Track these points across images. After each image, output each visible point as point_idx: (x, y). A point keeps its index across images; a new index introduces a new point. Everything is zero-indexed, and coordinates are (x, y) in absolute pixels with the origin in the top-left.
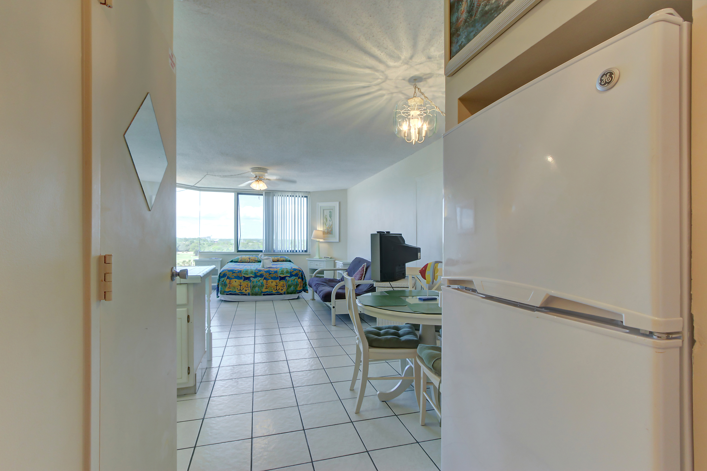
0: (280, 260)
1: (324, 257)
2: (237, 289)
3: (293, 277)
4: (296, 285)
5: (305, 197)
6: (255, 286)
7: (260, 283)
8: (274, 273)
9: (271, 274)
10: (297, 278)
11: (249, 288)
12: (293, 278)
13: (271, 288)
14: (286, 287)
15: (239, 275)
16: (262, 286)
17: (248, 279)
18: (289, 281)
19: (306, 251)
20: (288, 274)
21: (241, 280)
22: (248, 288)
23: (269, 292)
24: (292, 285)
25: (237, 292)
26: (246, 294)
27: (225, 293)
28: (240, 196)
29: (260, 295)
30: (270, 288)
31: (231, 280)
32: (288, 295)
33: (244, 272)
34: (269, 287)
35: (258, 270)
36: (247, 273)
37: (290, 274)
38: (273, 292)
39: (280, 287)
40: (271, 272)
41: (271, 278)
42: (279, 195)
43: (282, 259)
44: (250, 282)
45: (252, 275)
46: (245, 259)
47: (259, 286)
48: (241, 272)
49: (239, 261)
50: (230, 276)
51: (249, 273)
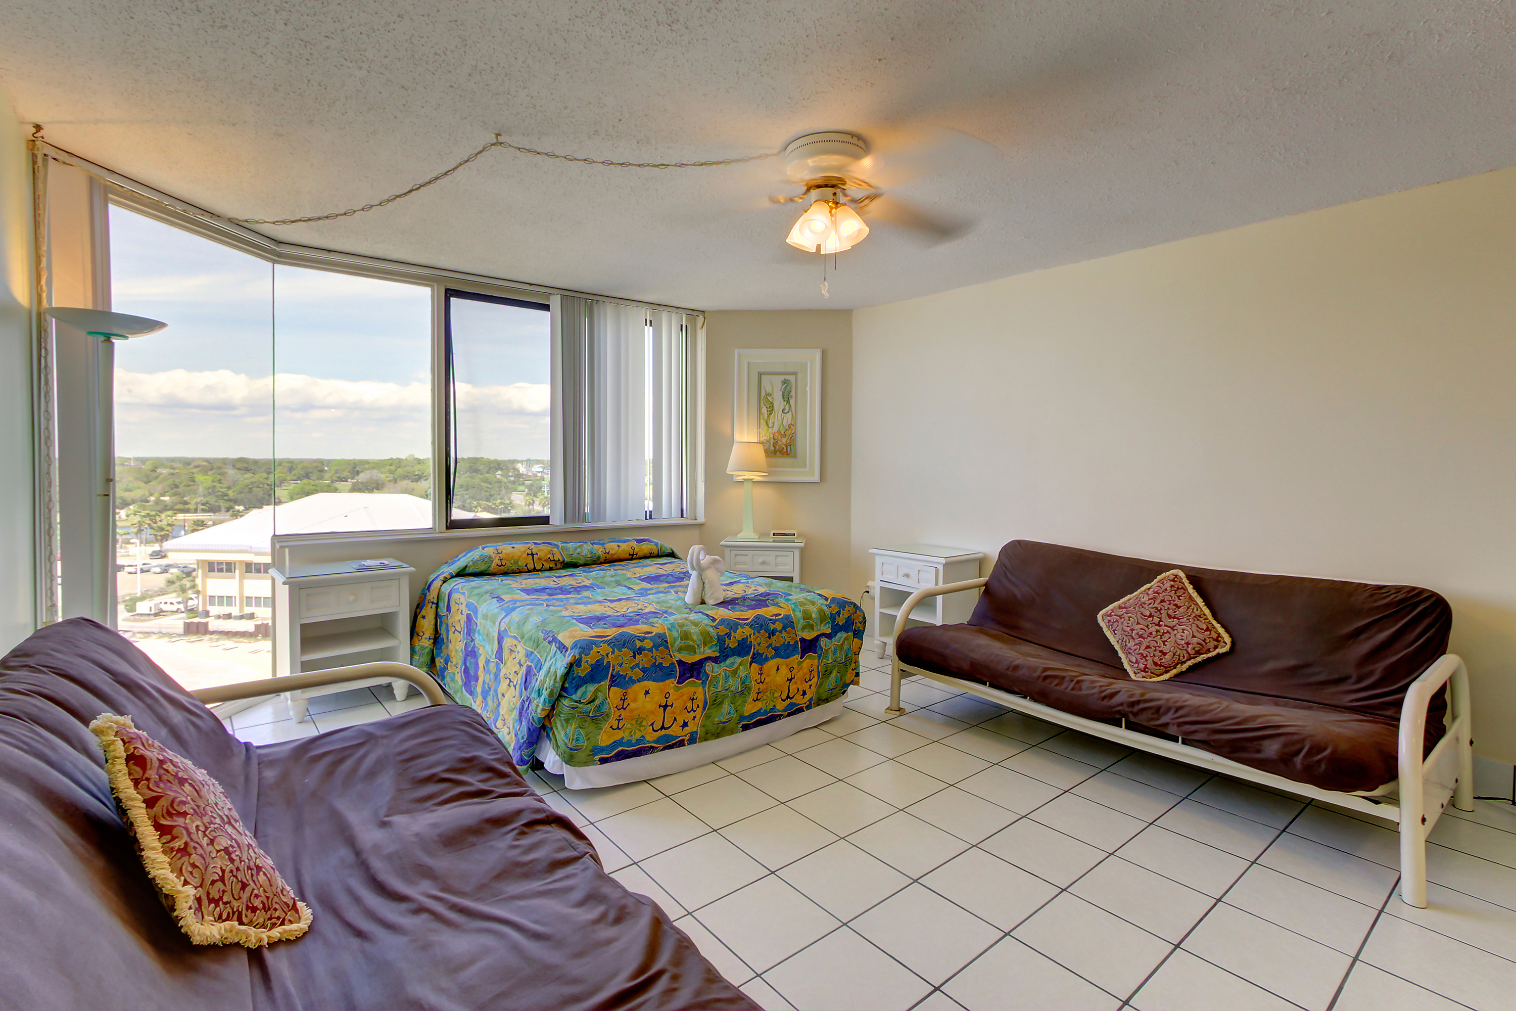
0: (640, 554)
1: (774, 534)
2: (651, 724)
3: (838, 635)
6: (718, 700)
7: (739, 681)
8: (783, 628)
9: (771, 633)
10: (851, 634)
11: (699, 712)
12: (842, 635)
13: (773, 694)
14: (819, 677)
15: (659, 660)
16: (744, 690)
17: (695, 673)
18: (828, 652)
20: (824, 625)
21: (668, 682)
22: (694, 714)
23: (766, 712)
24: (834, 668)
25: (650, 738)
26: (684, 740)
27: (597, 757)
29: (732, 732)
30: (768, 694)
31: (629, 691)
32: (818, 708)
33: (679, 643)
34: (765, 691)
36: (691, 643)
37: (829, 625)
38: (778, 707)
39: (799, 682)
40: (772, 627)
41: (773, 652)
43: (645, 548)
44: (703, 684)
45: (709, 651)
46: (516, 558)
47: (734, 694)
48: (667, 643)
49: (493, 567)
50: (625, 671)
51: (698, 643)
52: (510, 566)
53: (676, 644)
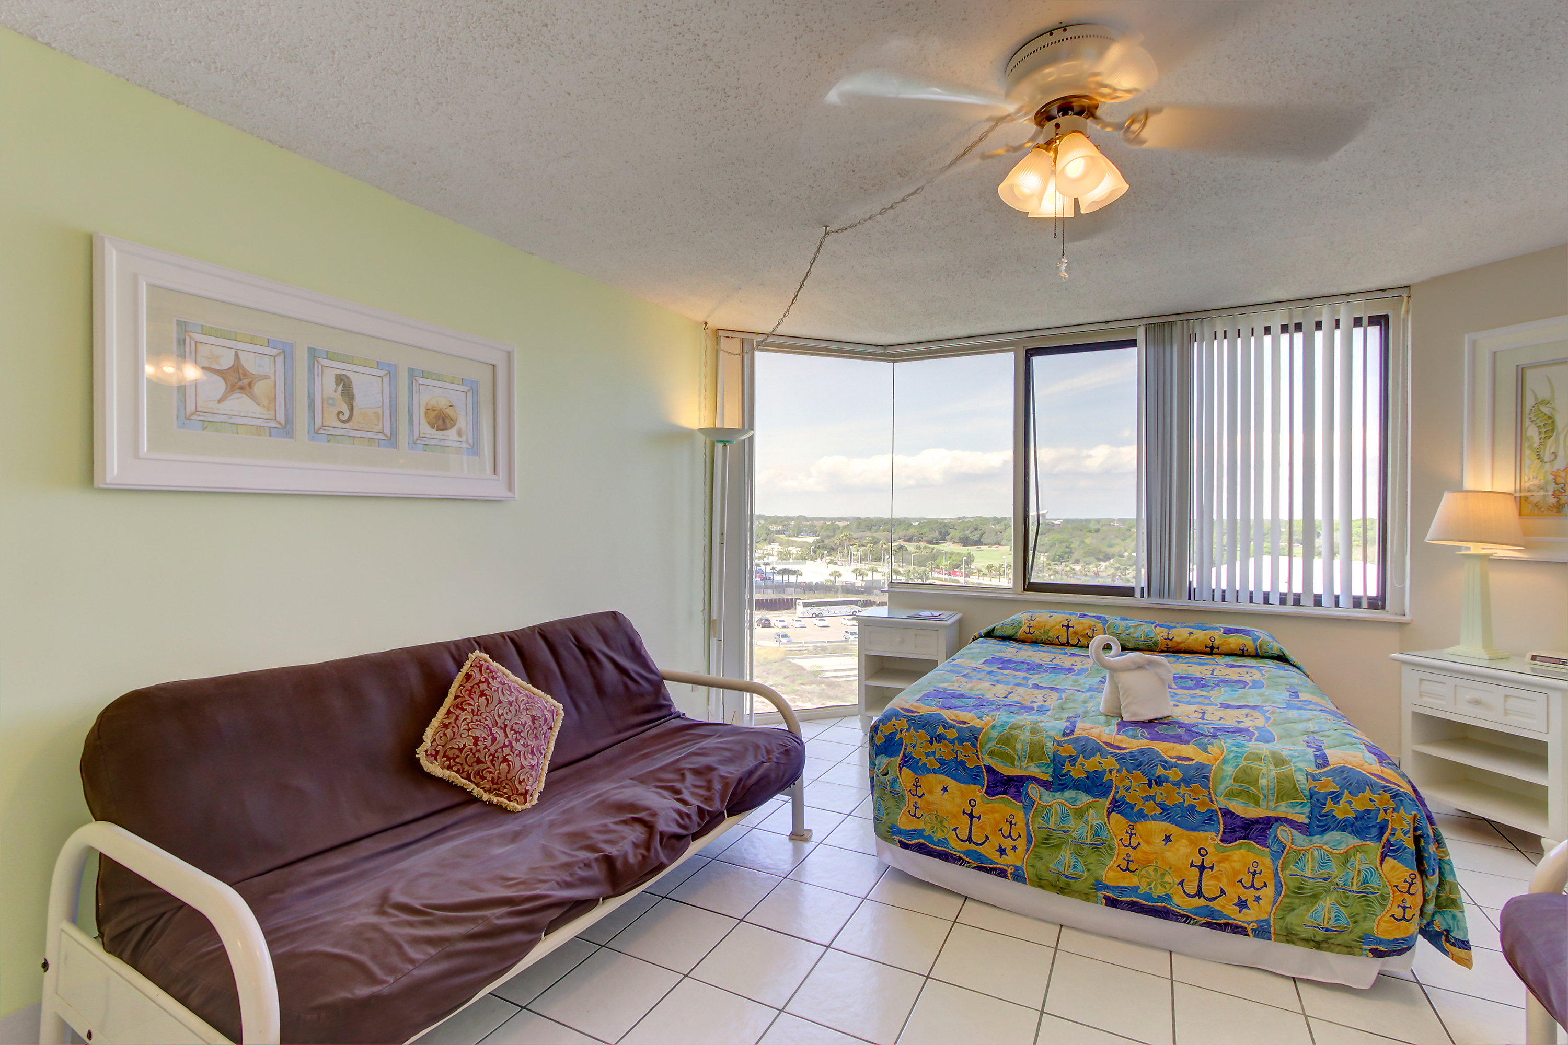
0: (1222, 649)
1: (1534, 658)
2: (955, 830)
3: (1334, 836)
4: (1363, 894)
5: (1373, 321)
6: (1055, 842)
7: (1087, 828)
8: (1187, 781)
9: (1159, 781)
10: (1374, 848)
11: (1021, 844)
12: (1342, 839)
13: (1163, 875)
14: (1278, 892)
15: (964, 758)
16: (1099, 845)
17: (1013, 790)
18: (1300, 855)
19: (1377, 603)
20: (1293, 806)
21: (972, 787)
22: (1014, 843)
23: (1148, 896)
24: (1327, 891)
25: (956, 846)
26: (1006, 871)
27: (896, 837)
28: (1037, 361)
29: (1086, 897)
30: (1151, 870)
31: (923, 779)
32: (1290, 946)
33: (991, 745)
34: (1147, 863)
35: (1077, 739)
36: (1009, 750)
37: (1307, 810)
39: (1225, 880)
40: (1160, 771)
41: (1158, 810)
42: (1220, 334)
43: (1234, 641)
44: (1027, 809)
45: (1037, 770)
46: (1047, 628)
47: (1079, 844)
48: (977, 741)
49: (1020, 634)
50: (918, 753)
51: (1020, 754)
52: (1037, 634)
53: (989, 745)
